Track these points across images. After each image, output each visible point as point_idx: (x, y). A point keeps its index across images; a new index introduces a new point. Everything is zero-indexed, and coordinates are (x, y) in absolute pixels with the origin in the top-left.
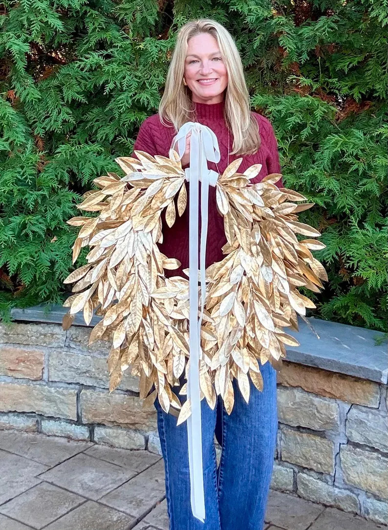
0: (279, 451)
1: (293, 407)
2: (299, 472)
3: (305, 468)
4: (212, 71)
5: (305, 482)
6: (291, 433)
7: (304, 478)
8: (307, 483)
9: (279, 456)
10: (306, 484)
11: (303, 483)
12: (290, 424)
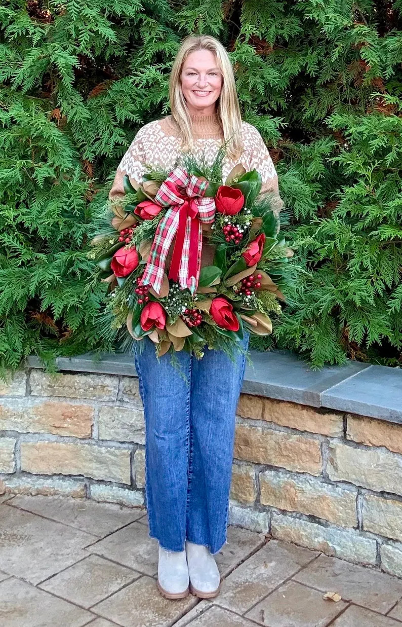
0: (360, 520)
1: (376, 469)
2: (383, 544)
3: (389, 539)
4: (207, 84)
5: (389, 555)
6: (373, 499)
7: (388, 551)
8: (392, 556)
9: (360, 525)
10: (391, 558)
11: (387, 556)
12: (372, 488)
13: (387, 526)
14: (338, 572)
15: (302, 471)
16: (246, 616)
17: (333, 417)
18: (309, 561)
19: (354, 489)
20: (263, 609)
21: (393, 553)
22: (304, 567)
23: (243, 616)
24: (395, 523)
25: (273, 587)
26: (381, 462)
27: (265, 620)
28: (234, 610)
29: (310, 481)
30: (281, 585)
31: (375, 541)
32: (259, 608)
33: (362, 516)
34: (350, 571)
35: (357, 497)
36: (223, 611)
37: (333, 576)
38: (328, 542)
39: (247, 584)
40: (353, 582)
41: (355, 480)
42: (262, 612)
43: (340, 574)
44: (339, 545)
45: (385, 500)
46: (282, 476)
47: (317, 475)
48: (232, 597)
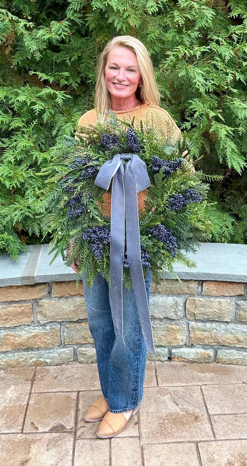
0: (62, 340)
1: (75, 309)
2: (78, 348)
3: (82, 344)
4: (125, 79)
5: (84, 353)
6: (72, 326)
7: (83, 351)
8: (85, 352)
9: (63, 343)
10: (85, 354)
11: (82, 354)
12: (73, 320)
13: (81, 338)
14: (55, 375)
15: (18, 325)
16: (24, 432)
17: (42, 287)
18: (32, 376)
19: (57, 324)
20: (32, 421)
21: (86, 351)
22: (33, 381)
23: (22, 433)
24: (87, 335)
25: (25, 403)
26: (78, 303)
27: (39, 428)
28: (14, 431)
29: (25, 329)
30: (29, 399)
31: (73, 348)
32: (28, 422)
33: (64, 338)
34: (62, 371)
35: (60, 327)
36: (7, 436)
37: (55, 379)
38: (40, 359)
39: (8, 409)
40: (68, 377)
41: (59, 319)
42: (32, 423)
43: (57, 376)
44: (48, 358)
45: (80, 324)
46: (3, 332)
47: (30, 324)
48: (5, 423)
